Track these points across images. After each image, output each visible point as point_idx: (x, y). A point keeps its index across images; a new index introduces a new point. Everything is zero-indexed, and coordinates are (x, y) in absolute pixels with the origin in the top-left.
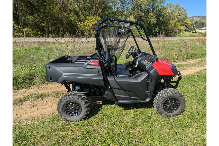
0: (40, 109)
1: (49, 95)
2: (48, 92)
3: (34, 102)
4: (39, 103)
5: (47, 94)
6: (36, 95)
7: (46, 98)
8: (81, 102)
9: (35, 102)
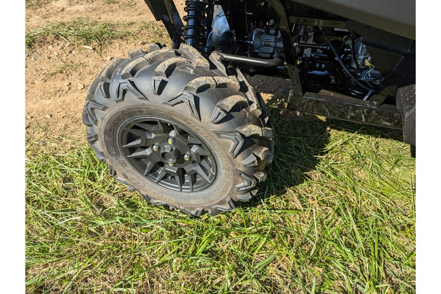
0: (76, 90)
1: (126, 36)
2: (129, 20)
3: (71, 52)
4: (86, 60)
5: (120, 30)
6: (86, 28)
7: (116, 43)
8: (218, 134)
9: (74, 52)
